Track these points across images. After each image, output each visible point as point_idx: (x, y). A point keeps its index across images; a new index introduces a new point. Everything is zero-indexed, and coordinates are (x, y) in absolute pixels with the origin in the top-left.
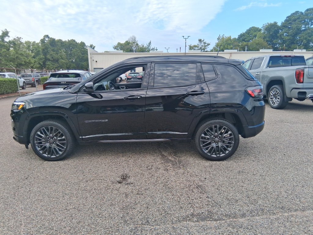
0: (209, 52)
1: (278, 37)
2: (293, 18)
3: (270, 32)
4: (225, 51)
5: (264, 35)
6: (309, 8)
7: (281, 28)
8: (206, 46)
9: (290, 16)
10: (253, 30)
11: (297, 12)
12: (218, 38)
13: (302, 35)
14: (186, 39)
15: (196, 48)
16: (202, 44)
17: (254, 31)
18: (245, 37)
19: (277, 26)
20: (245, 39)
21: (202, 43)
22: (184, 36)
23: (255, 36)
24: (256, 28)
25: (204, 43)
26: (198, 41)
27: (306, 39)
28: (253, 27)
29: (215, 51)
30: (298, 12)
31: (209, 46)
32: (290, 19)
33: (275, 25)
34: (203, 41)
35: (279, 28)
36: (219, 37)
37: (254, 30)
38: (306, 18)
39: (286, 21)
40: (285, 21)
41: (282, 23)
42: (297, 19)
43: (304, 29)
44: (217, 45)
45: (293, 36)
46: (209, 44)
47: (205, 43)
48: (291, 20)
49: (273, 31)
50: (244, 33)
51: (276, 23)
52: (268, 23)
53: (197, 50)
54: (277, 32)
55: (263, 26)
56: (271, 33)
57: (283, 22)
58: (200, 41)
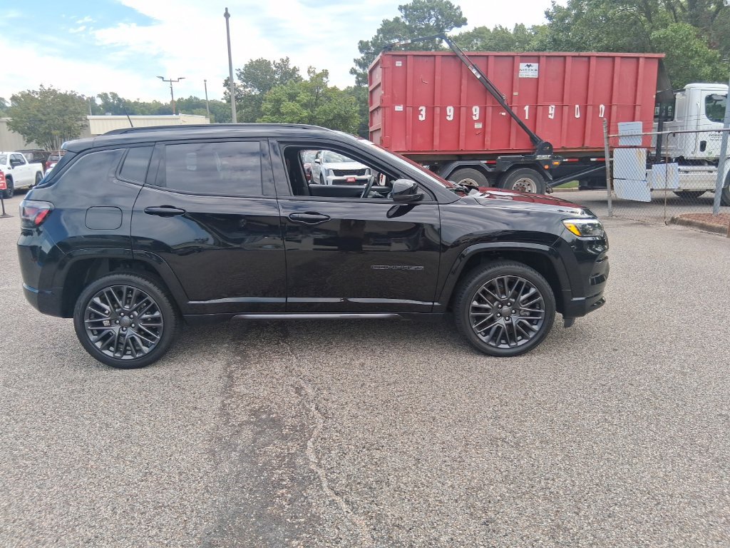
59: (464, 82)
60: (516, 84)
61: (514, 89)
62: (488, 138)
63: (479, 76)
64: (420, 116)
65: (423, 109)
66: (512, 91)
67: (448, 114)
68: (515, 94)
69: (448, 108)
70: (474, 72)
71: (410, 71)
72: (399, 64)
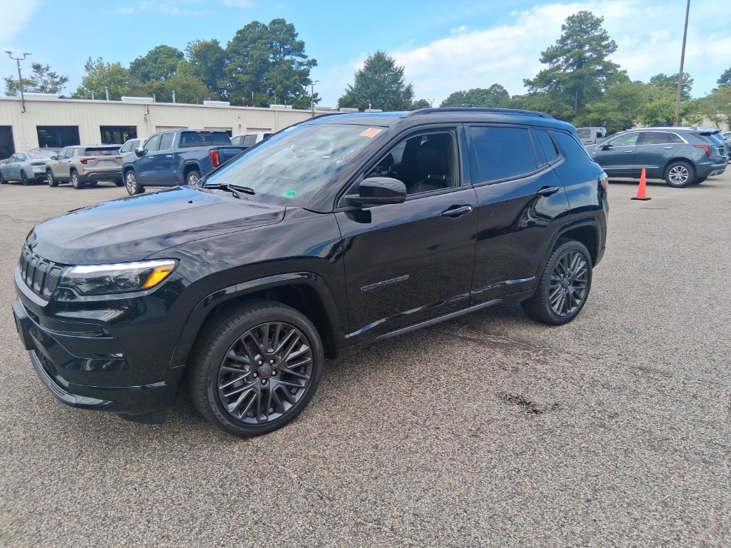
0: (68, 98)
1: (224, 75)
2: (251, 35)
3: (207, 63)
4: (123, 98)
5: (195, 67)
6: (277, 20)
7: (230, 55)
8: (57, 83)
9: (243, 31)
10: (163, 54)
11: (255, 24)
12: (86, 66)
13: (272, 73)
14: (18, 59)
15: (30, 88)
16: (46, 78)
17: (166, 56)
18: (149, 69)
19: (219, 48)
20: (149, 72)
21: (45, 74)
22: (10, 53)
23: (173, 69)
24: (171, 48)
25: (49, 75)
26: (33, 69)
27: (281, 82)
28: (162, 46)
29: (96, 98)
30: (258, 23)
31: (66, 84)
32: (244, 36)
33: (214, 46)
34: (47, 69)
35: (225, 55)
36: (88, 63)
37: (167, 54)
38: (274, 39)
39: (236, 39)
40: (233, 39)
41: (229, 44)
42: (258, 39)
43: (271, 61)
44: (88, 83)
45: (256, 75)
46: (64, 80)
47: (52, 76)
48: (246, 40)
49: (213, 59)
50: (144, 59)
51: (215, 43)
52: (198, 41)
53: (33, 92)
54: (220, 63)
55: (188, 47)
56: (209, 64)
57: (231, 41)
58: (37, 68)
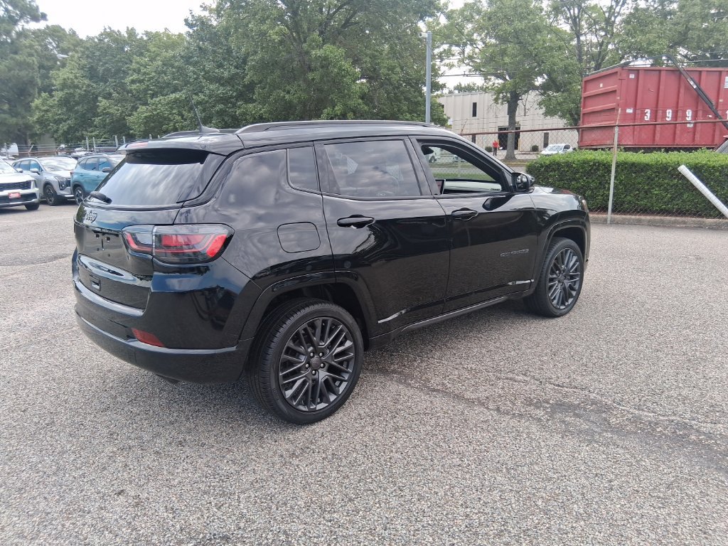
59: (682, 91)
60: (722, 93)
61: (720, 96)
62: (698, 136)
63: (695, 87)
64: (646, 117)
65: (648, 111)
66: (718, 98)
67: (668, 115)
68: (721, 101)
69: (668, 111)
70: (692, 83)
71: (641, 81)
72: (632, 76)
